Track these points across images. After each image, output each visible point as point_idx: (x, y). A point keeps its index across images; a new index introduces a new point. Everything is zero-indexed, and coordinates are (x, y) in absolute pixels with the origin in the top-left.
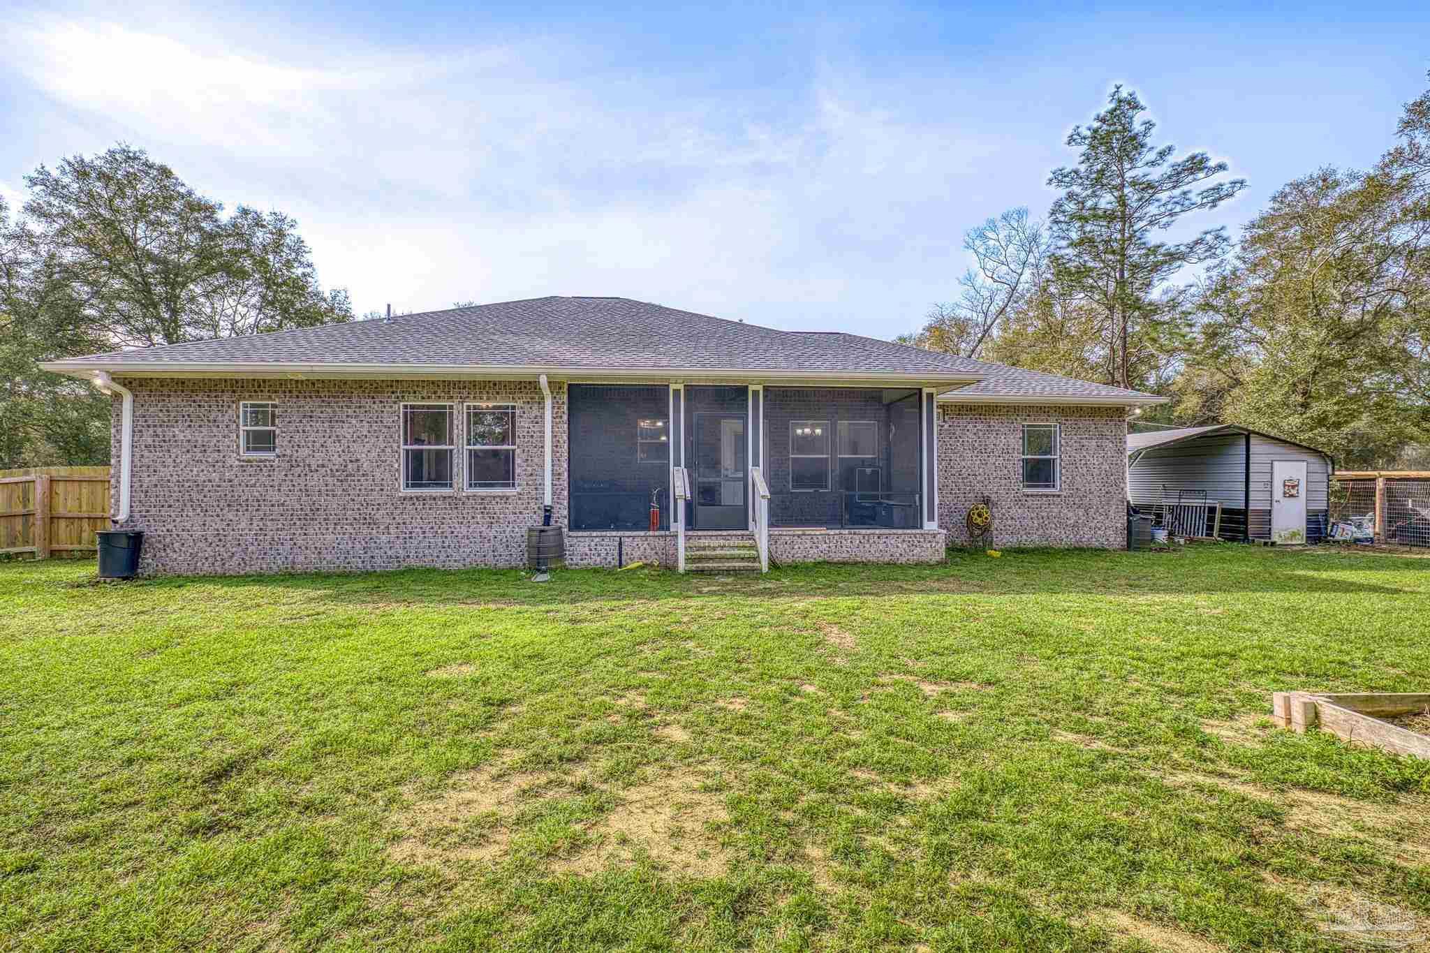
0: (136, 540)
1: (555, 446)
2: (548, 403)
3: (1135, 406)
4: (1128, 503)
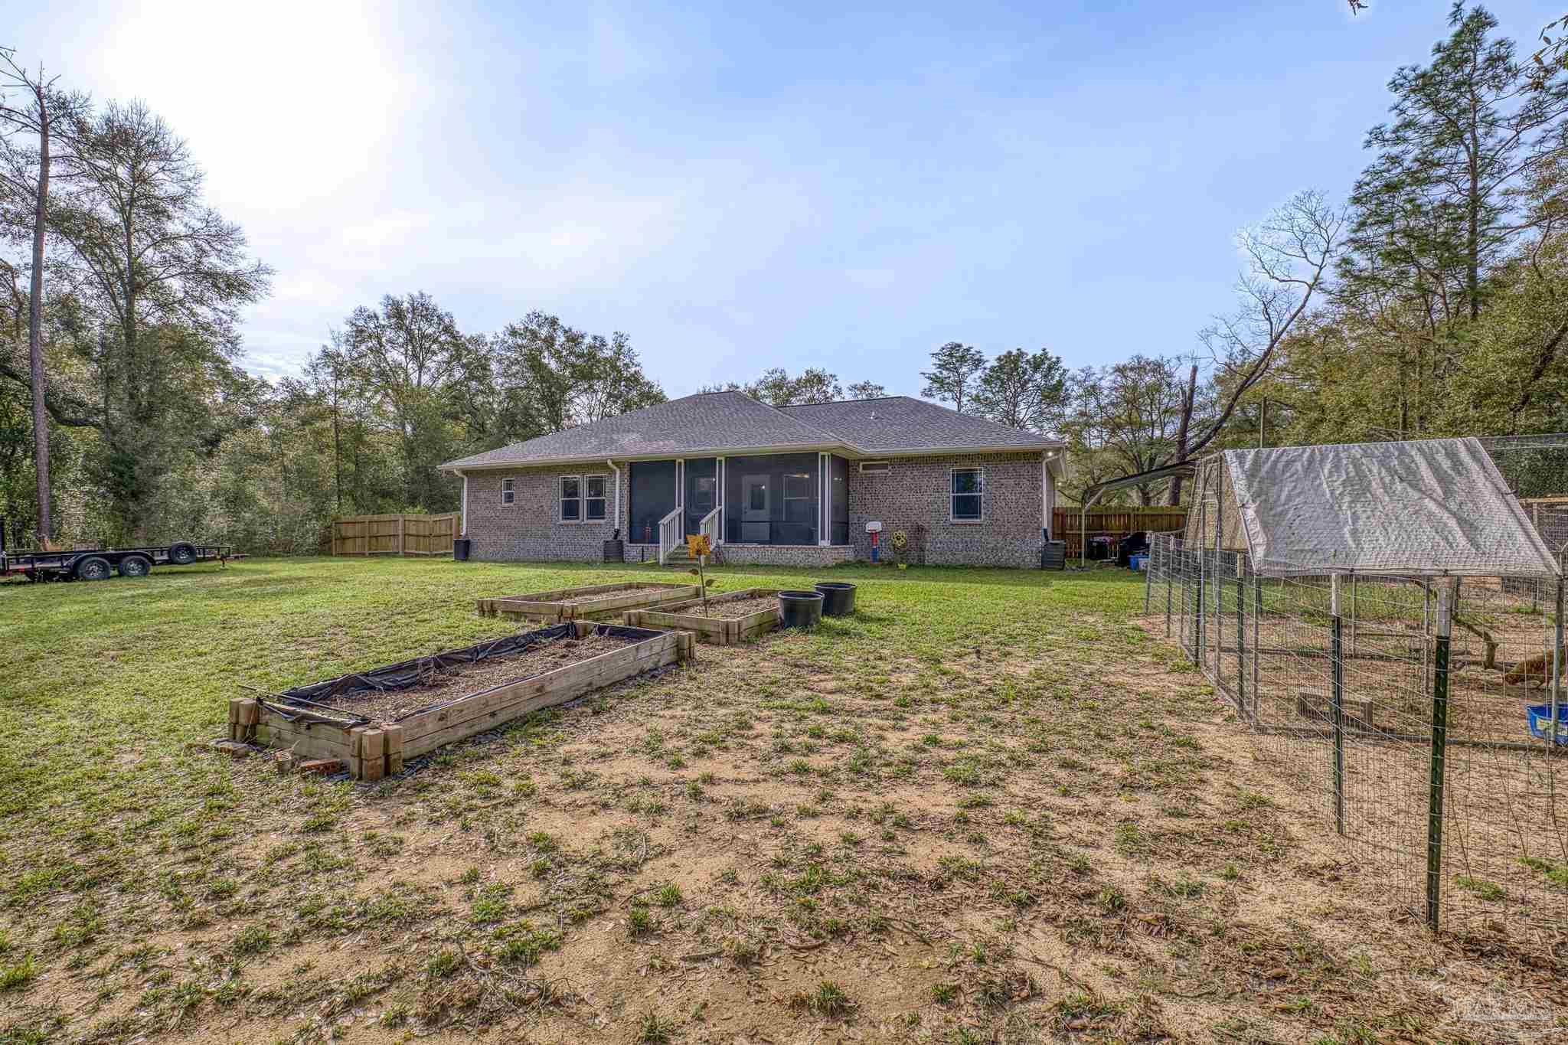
0: (467, 543)
1: (621, 496)
2: (618, 476)
3: (1049, 450)
4: (1045, 531)
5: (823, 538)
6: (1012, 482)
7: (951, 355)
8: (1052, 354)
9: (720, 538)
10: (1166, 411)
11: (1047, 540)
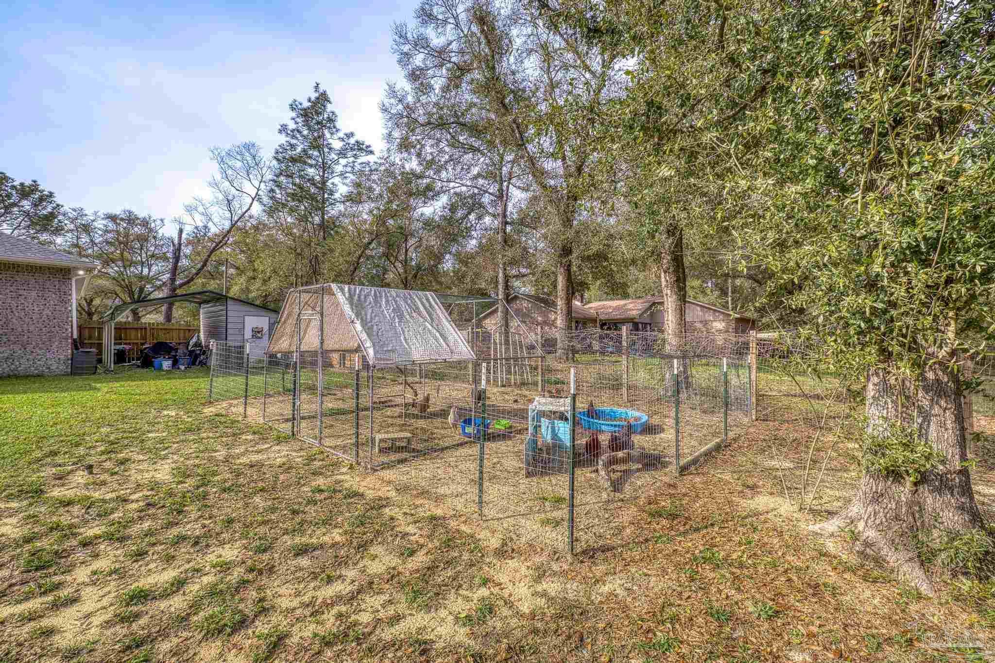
3: (79, 269)
4: (74, 341)
6: (34, 294)
8: (44, 187)
10: (152, 256)
11: (77, 349)
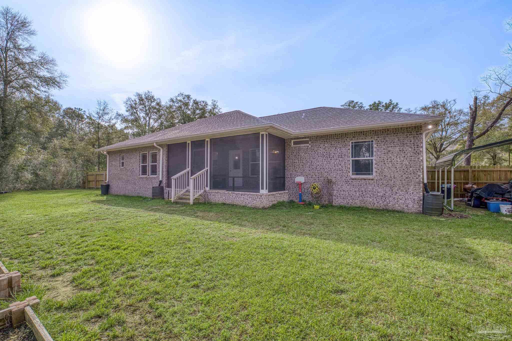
2: (161, 152)
3: (428, 124)
4: (425, 185)
5: (262, 189)
6: (397, 149)
7: (349, 105)
8: (394, 102)
9: (207, 186)
10: (448, 124)
11: (427, 192)
